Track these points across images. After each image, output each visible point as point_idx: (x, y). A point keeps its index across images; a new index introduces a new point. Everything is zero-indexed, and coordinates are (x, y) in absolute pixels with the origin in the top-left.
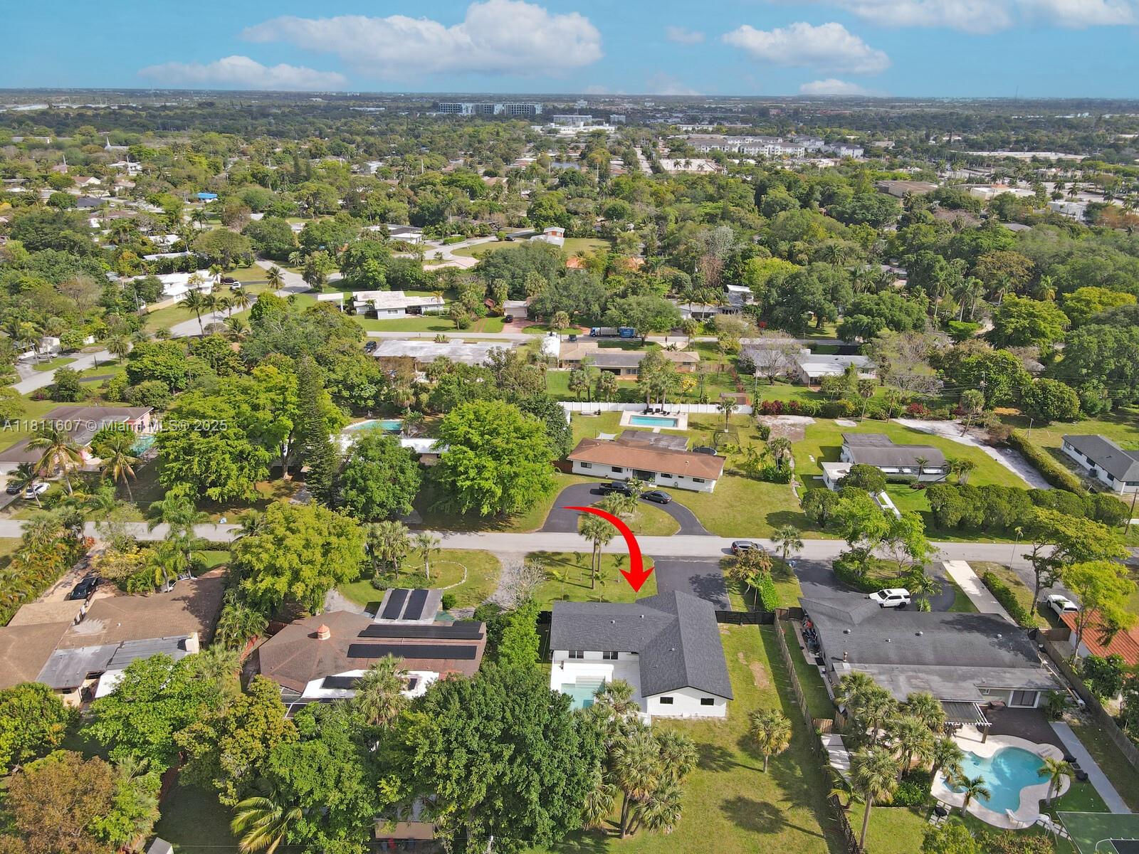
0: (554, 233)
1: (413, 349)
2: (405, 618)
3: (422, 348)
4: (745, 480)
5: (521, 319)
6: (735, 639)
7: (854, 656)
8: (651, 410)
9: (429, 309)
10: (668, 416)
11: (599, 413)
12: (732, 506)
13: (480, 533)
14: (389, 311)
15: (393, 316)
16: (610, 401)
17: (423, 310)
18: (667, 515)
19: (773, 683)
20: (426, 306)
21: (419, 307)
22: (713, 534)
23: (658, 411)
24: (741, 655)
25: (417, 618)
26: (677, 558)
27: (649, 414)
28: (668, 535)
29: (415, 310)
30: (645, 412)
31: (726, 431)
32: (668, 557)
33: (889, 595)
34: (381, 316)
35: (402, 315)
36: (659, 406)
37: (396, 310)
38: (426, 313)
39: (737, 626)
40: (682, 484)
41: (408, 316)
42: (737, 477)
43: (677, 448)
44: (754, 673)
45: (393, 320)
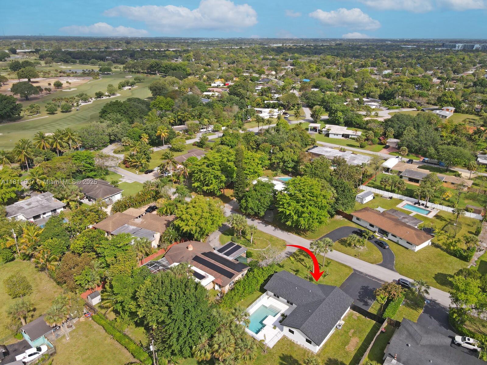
0: (448, 110)
1: (327, 152)
2: (225, 254)
3: (330, 152)
4: (442, 252)
5: (393, 148)
6: (356, 323)
7: (404, 359)
8: (419, 203)
9: (353, 137)
10: (427, 209)
11: (391, 198)
12: (421, 262)
13: (289, 233)
14: (335, 134)
15: (336, 137)
16: (400, 194)
17: (350, 136)
18: (381, 254)
19: (356, 351)
20: (352, 135)
21: (349, 135)
22: (396, 271)
23: (423, 205)
24: (352, 331)
25: (228, 256)
26: (366, 275)
27: (417, 205)
28: (372, 263)
29: (346, 136)
30: (415, 204)
31: (455, 224)
32: (361, 273)
33: (467, 341)
34: (331, 136)
35: (340, 137)
36: (424, 202)
37: (337, 135)
38: (351, 138)
39: (364, 317)
40: (401, 242)
41: (343, 138)
42: (439, 249)
43: (411, 225)
44: (350, 342)
45: (335, 139)
